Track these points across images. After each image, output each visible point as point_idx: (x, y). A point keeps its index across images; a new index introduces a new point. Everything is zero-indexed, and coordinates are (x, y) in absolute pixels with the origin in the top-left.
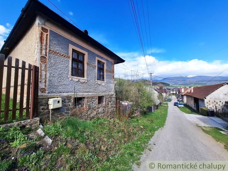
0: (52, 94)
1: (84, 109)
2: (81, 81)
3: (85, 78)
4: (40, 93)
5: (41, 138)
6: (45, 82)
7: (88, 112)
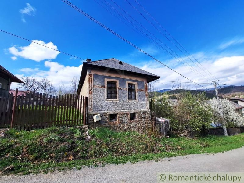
0: (95, 112)
1: (117, 123)
2: (114, 102)
3: (117, 99)
4: (89, 111)
5: (87, 135)
6: (91, 105)
7: (120, 125)
